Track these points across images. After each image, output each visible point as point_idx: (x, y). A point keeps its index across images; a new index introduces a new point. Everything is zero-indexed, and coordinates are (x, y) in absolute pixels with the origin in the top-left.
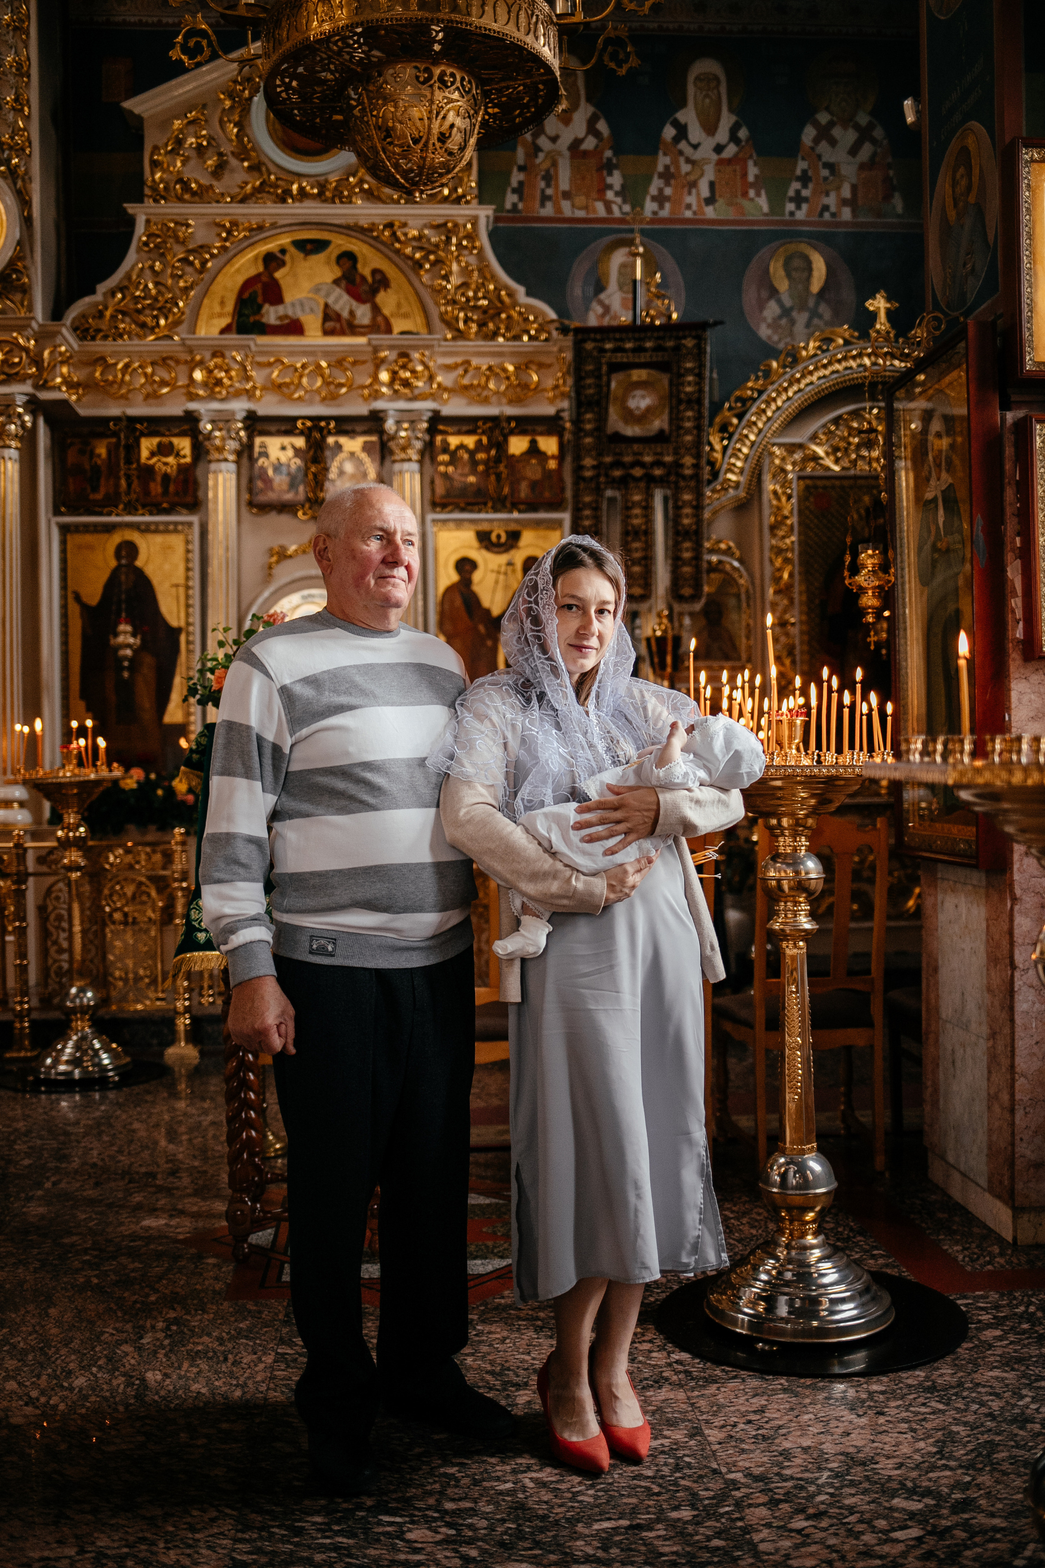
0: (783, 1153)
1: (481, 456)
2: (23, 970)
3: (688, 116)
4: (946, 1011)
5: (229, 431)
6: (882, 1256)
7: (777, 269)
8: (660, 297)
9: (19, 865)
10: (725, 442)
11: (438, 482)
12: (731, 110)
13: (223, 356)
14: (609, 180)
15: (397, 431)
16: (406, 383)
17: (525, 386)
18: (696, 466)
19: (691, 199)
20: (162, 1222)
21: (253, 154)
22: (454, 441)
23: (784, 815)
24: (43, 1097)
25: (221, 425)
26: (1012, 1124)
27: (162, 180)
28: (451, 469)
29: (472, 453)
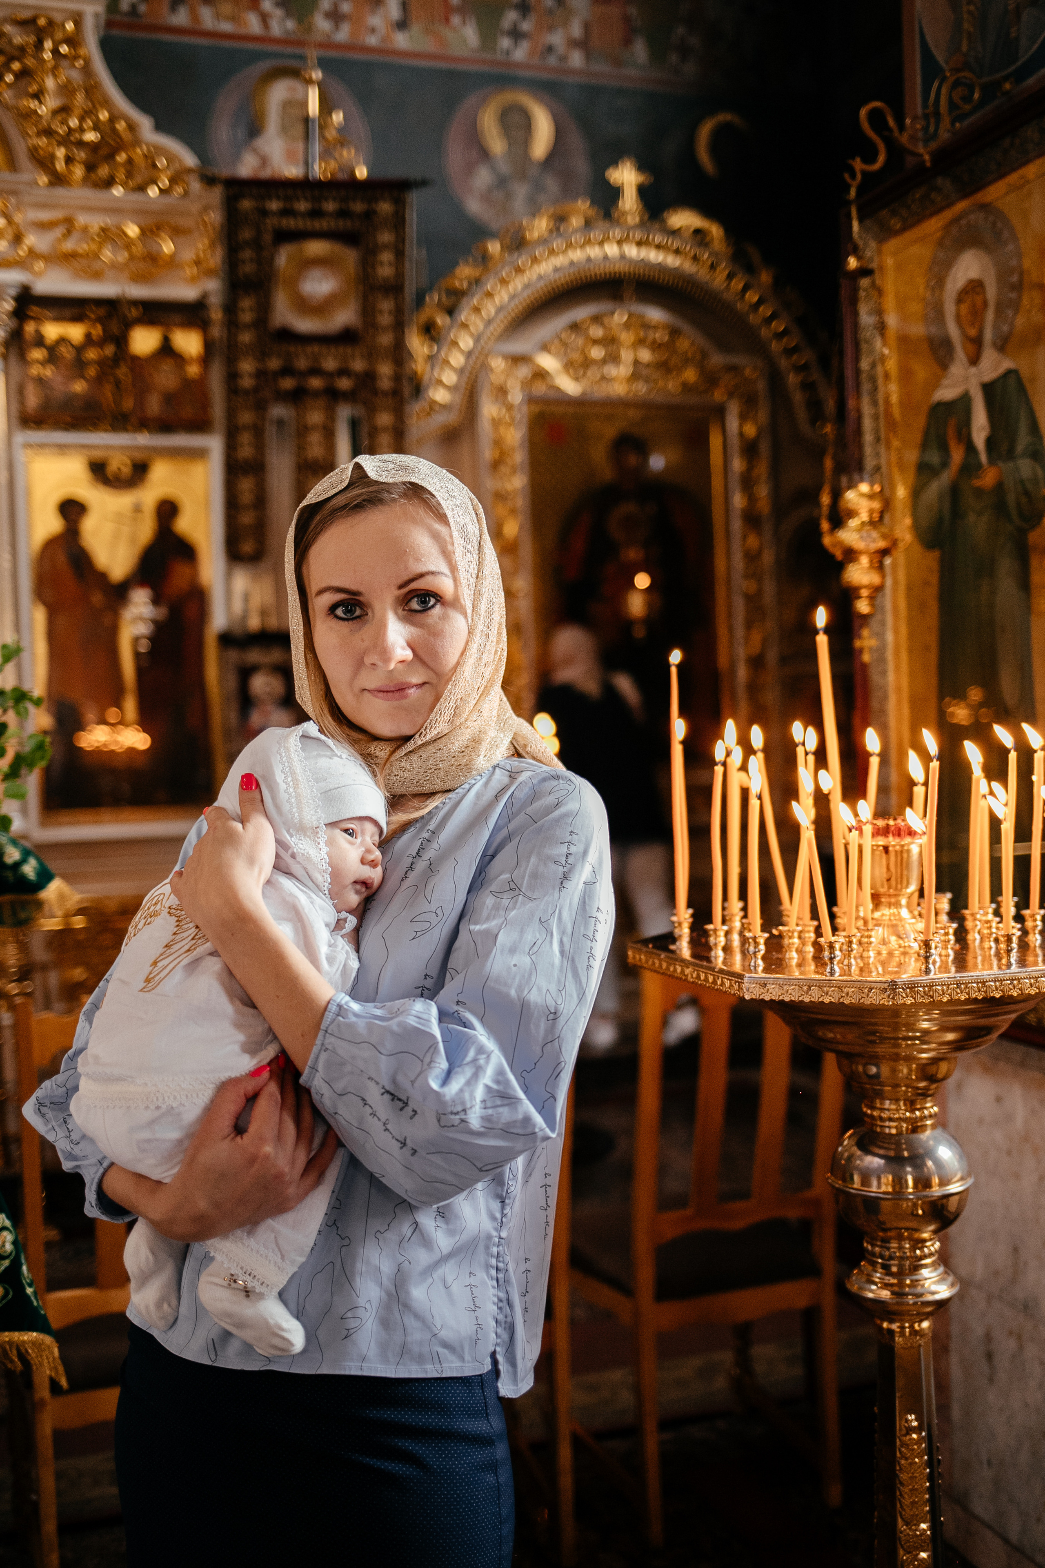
1: (92, 354)
7: (489, 125)
8: (345, 144)
10: (428, 348)
11: (31, 387)
17: (153, 258)
18: (397, 378)
19: (376, 21)
22: (52, 331)
28: (48, 372)
29: (79, 350)
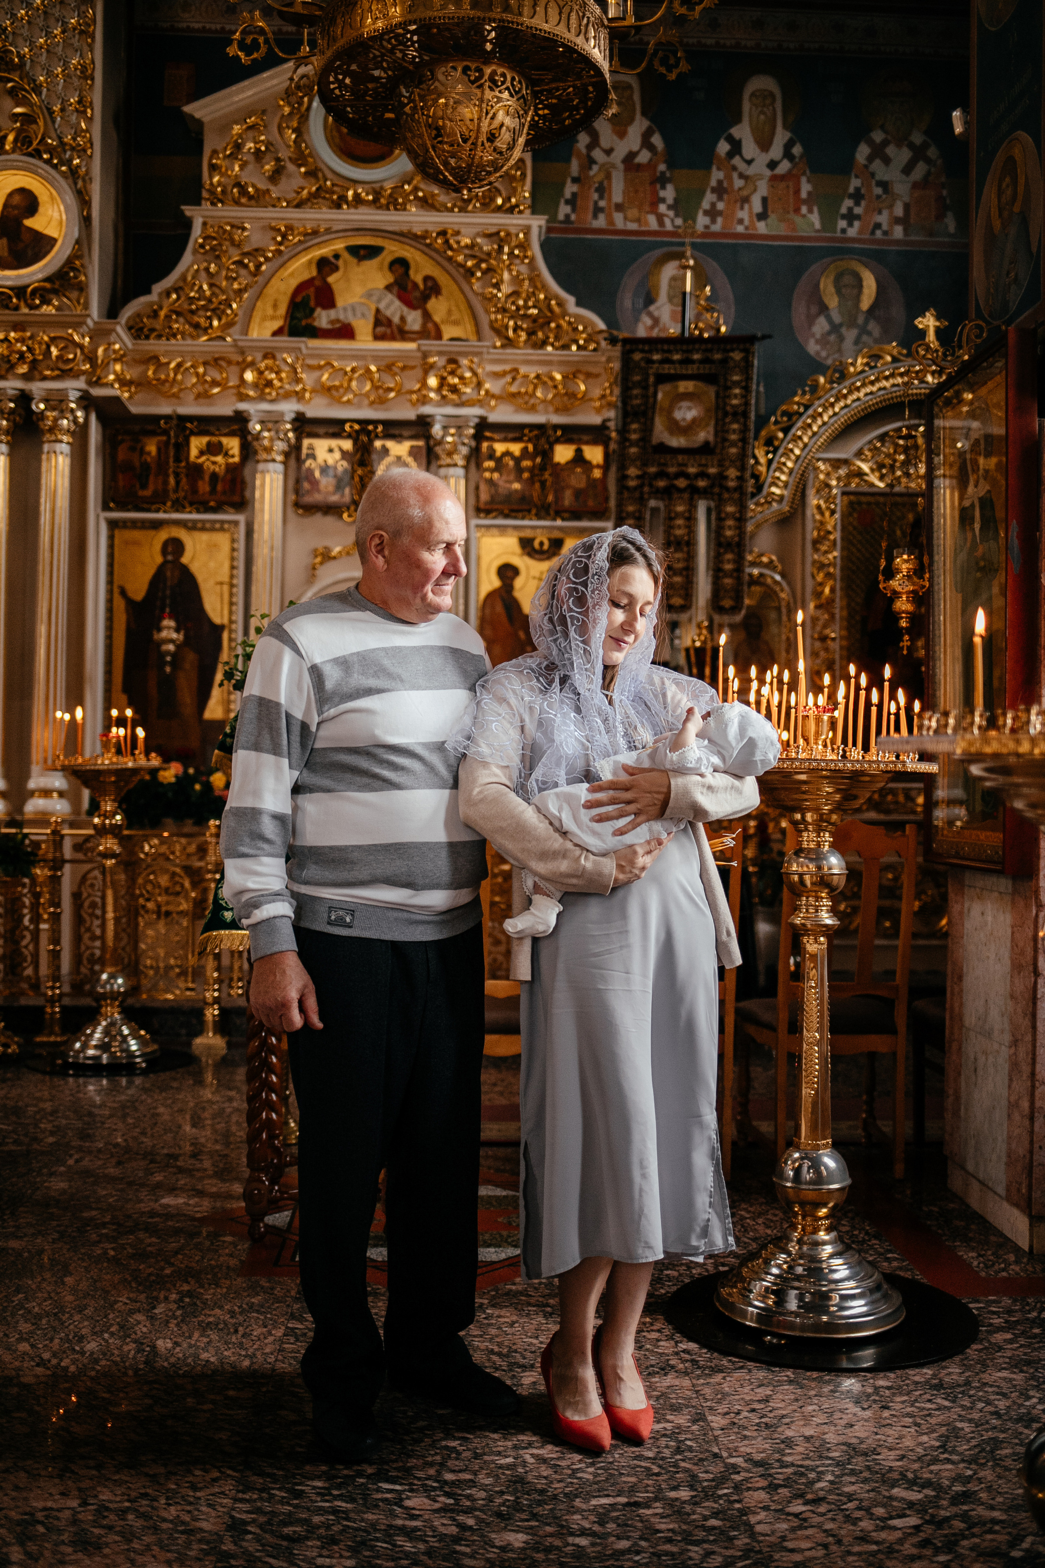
0: (798, 1148)
1: (526, 463)
2: (55, 955)
3: (742, 132)
4: (970, 1019)
5: (277, 432)
6: (895, 1259)
7: (827, 286)
8: (709, 309)
9: (55, 852)
10: (770, 456)
11: (483, 487)
12: (785, 127)
13: (274, 357)
14: (662, 194)
15: (443, 437)
16: (454, 389)
17: (572, 395)
18: (741, 479)
19: (743, 214)
20: (181, 1201)
21: (310, 160)
22: (500, 448)
23: (809, 809)
24: (71, 1080)
25: (270, 425)
26: (1032, 1132)
27: (219, 183)
28: (496, 476)
29: (517, 460)
